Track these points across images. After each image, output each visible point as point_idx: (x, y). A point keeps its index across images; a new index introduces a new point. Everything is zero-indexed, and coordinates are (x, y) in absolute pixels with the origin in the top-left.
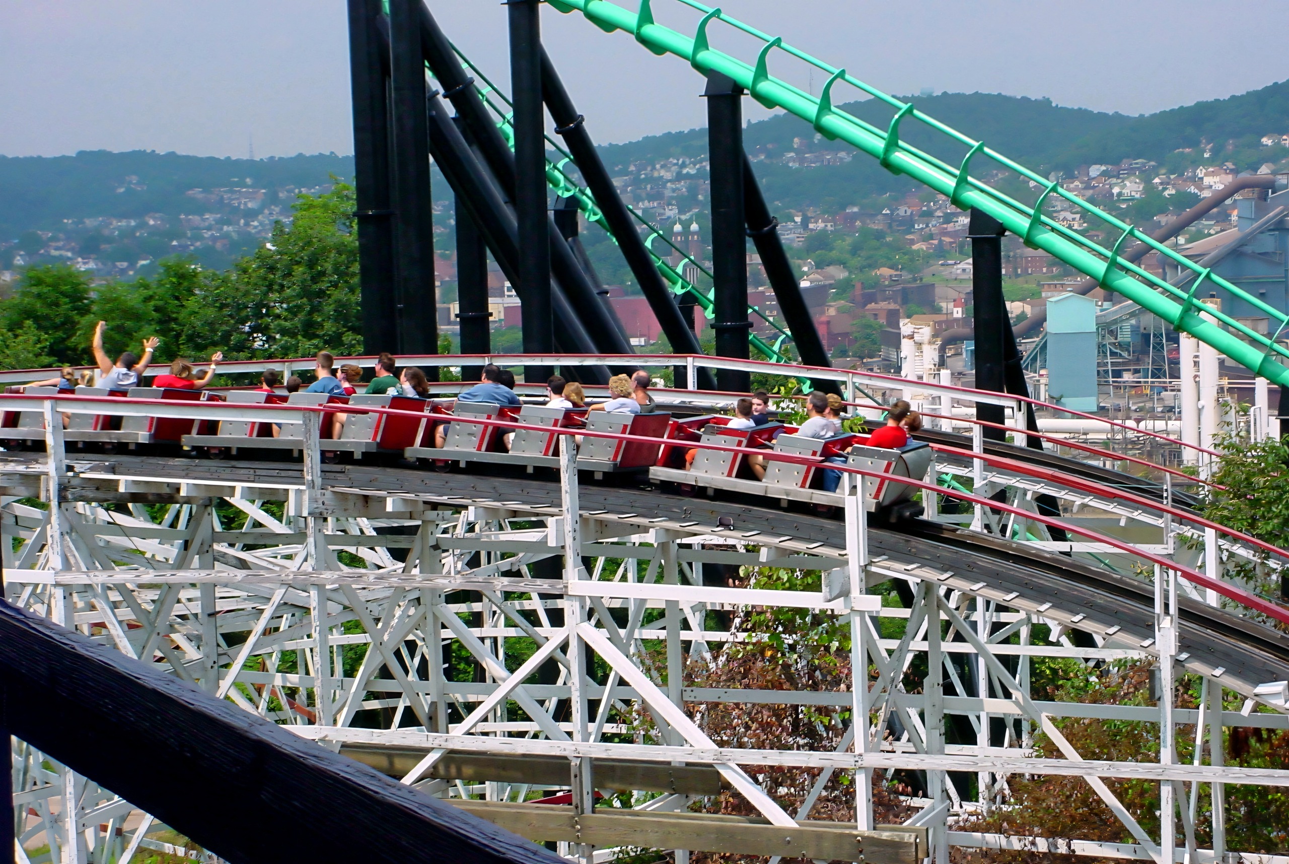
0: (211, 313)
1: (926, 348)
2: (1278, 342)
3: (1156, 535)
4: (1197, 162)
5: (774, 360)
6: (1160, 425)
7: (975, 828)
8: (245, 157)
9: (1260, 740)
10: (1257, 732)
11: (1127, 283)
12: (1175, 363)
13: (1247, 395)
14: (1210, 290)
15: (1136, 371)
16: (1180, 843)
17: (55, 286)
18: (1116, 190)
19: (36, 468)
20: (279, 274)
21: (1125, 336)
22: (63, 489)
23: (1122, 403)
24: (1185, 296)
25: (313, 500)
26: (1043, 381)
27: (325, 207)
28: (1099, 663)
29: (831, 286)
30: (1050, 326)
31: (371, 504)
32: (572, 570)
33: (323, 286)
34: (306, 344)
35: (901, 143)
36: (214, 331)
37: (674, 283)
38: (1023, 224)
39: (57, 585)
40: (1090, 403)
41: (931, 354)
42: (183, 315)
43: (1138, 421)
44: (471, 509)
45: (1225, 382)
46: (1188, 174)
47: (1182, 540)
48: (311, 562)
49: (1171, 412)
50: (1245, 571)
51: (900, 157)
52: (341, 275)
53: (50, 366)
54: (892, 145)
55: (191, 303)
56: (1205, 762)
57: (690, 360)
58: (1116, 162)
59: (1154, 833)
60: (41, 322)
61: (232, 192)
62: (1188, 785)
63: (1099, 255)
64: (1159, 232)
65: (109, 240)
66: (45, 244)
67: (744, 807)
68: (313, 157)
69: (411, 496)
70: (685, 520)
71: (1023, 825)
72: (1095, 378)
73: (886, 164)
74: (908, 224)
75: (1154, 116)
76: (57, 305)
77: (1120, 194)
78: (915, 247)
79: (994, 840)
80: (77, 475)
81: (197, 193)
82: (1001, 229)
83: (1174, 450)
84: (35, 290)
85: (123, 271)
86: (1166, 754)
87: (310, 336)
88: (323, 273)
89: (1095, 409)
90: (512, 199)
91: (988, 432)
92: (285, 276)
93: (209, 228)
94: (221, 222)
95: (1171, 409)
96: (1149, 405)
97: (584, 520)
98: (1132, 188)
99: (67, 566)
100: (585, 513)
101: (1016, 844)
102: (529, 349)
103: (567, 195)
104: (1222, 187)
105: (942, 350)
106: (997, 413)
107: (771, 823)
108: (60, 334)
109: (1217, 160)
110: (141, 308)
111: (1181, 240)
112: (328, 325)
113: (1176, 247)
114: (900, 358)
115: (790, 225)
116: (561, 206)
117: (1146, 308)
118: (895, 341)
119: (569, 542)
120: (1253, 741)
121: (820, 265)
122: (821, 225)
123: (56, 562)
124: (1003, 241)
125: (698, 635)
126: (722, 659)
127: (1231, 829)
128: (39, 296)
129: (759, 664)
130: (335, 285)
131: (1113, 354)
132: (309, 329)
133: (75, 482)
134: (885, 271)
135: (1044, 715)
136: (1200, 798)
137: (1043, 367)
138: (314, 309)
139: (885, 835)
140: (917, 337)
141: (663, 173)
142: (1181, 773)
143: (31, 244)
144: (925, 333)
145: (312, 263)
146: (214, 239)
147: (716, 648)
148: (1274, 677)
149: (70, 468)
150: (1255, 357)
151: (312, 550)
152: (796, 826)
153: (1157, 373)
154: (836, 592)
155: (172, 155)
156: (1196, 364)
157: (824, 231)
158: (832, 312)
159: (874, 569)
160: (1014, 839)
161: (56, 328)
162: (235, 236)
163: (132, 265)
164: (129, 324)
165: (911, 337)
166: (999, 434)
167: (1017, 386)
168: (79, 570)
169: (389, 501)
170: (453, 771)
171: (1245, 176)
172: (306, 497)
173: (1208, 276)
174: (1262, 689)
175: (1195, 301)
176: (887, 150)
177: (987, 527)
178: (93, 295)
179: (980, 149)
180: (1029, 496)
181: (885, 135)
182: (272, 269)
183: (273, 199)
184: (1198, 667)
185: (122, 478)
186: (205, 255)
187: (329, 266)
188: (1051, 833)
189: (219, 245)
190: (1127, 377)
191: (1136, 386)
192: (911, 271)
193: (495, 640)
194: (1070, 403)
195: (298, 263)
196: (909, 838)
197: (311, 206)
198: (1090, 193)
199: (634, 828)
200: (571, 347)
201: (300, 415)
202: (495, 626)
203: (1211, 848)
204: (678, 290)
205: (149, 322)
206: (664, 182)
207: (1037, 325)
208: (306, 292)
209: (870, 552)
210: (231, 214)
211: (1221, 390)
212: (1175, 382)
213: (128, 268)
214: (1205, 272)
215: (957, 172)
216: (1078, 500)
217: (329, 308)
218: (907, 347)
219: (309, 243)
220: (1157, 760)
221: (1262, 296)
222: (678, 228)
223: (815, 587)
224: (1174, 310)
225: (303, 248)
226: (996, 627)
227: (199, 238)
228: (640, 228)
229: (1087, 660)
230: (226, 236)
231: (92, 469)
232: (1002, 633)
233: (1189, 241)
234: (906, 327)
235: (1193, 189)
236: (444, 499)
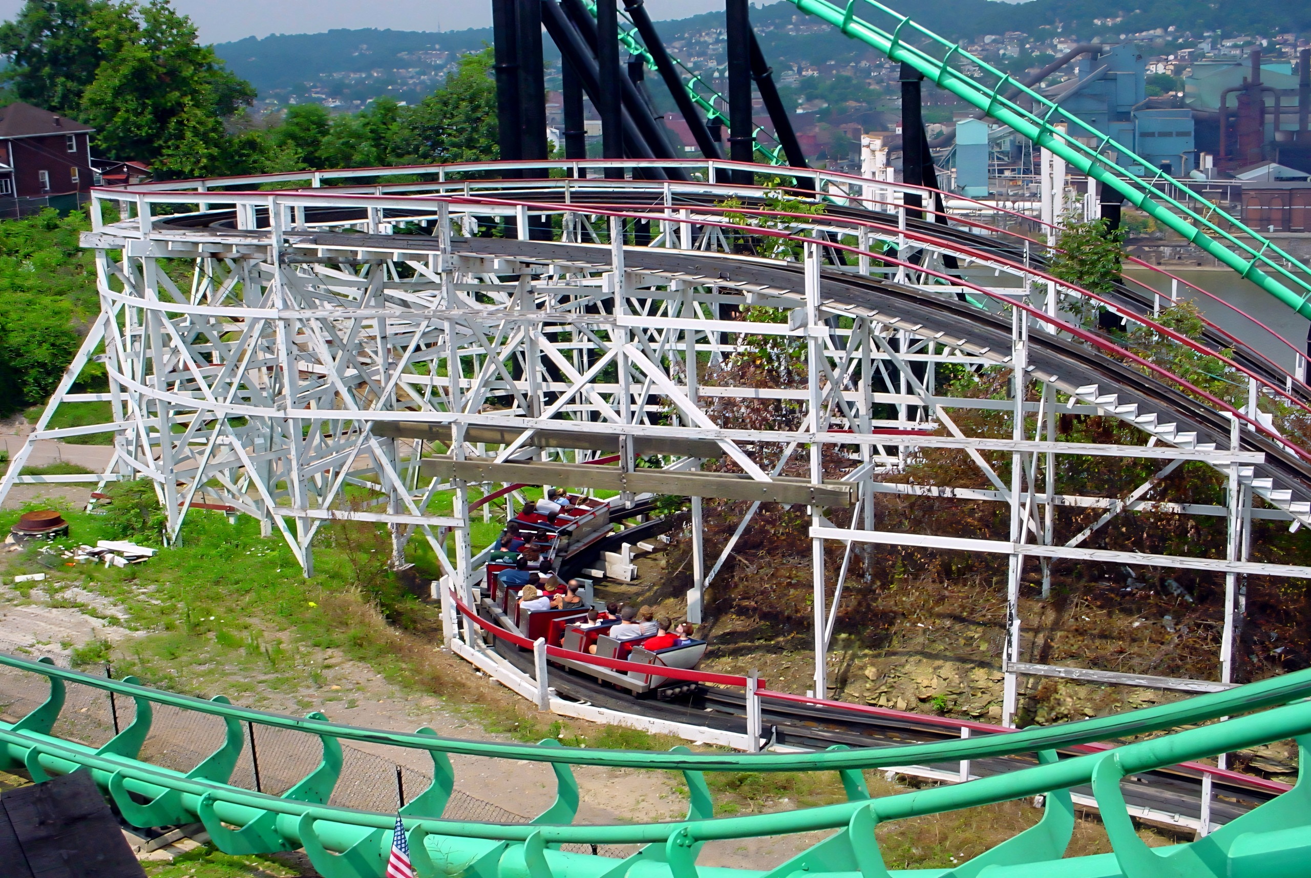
0: (407, 132)
1: (877, 153)
2: (1101, 153)
3: (1018, 282)
4: (1054, 34)
5: (773, 163)
6: (1028, 205)
7: (892, 480)
8: (435, 31)
9: (1080, 421)
10: (1078, 417)
11: (1004, 113)
12: (1038, 165)
13: (1082, 188)
14: (1057, 119)
15: (1013, 170)
16: (1024, 489)
17: (307, 117)
18: (1001, 52)
19: (265, 241)
20: (450, 107)
21: (1007, 146)
22: (281, 255)
23: (1003, 190)
24: (1041, 122)
25: (446, 262)
26: (954, 175)
27: (479, 62)
28: (980, 367)
29: (816, 113)
30: (960, 140)
31: (486, 263)
32: (619, 308)
33: (479, 115)
34: (468, 153)
35: (854, 18)
36: (408, 145)
37: (708, 111)
38: (935, 72)
39: (280, 319)
40: (983, 191)
41: (881, 157)
42: (388, 135)
43: (1014, 202)
44: (551, 267)
45: (1069, 177)
46: (1048, 41)
47: (1035, 285)
48: (444, 303)
49: (1035, 196)
50: (1075, 308)
51: (854, 27)
52: (490, 107)
53: (304, 169)
54: (848, 19)
55: (394, 127)
56: (1044, 438)
57: (711, 163)
58: (1002, 34)
59: (1008, 483)
60: (300, 142)
61: (427, 54)
62: (1031, 454)
63: (985, 94)
64: (1028, 80)
65: (349, 86)
66: (308, 90)
67: (736, 468)
68: (478, 31)
69: (511, 258)
70: (696, 274)
71: (923, 478)
72: (987, 174)
73: (845, 32)
74: (867, 72)
75: (1026, 4)
76: (309, 130)
77: (1004, 54)
78: (872, 87)
79: (903, 488)
80: (291, 246)
81: (404, 55)
82: (921, 76)
83: (1035, 224)
84: (295, 120)
85: (358, 107)
86: (1017, 433)
87: (471, 147)
88: (479, 106)
89: (986, 194)
90: (597, 56)
91: (908, 212)
92: (454, 109)
93: (412, 78)
94: (420, 74)
95: (1035, 195)
96: (1020, 192)
97: (628, 275)
98: (1012, 51)
99: (286, 306)
100: (629, 270)
101: (918, 491)
102: (607, 156)
103: (636, 53)
104: (1068, 51)
105: (888, 154)
106: (917, 200)
107: (751, 478)
108: (311, 149)
109: (1066, 34)
110: (361, 131)
111: (1043, 85)
112: (481, 140)
113: (1038, 91)
114: (860, 160)
115: (790, 72)
116: (633, 60)
117: (1016, 131)
118: (858, 149)
119: (617, 289)
120: (1075, 421)
121: (810, 99)
122: (810, 73)
123: (279, 304)
124: (922, 83)
125: (715, 347)
126: (730, 365)
127: (1058, 479)
128: (297, 124)
129: (752, 369)
130: (487, 114)
131: (998, 159)
132: (470, 143)
133: (289, 250)
134: (852, 104)
135: (938, 406)
136: (1039, 459)
137: (954, 167)
138: (475, 130)
139: (830, 487)
140: (872, 147)
141: (707, 38)
142: (1026, 446)
143: (300, 91)
144: (877, 143)
145: (472, 100)
146: (415, 84)
147: (726, 355)
148: (1089, 382)
149: (286, 241)
150: (1086, 163)
151: (445, 295)
152: (771, 481)
153: (1027, 171)
154: (798, 325)
155: (388, 31)
156: (1051, 166)
157: (812, 77)
158: (817, 130)
159: (824, 308)
160: (917, 488)
161: (309, 145)
162: (428, 82)
163: (363, 102)
164: (352, 141)
165: (868, 146)
166: (920, 215)
167: (930, 181)
168: (293, 309)
169: (496, 261)
170: (543, 442)
171: (1084, 44)
172: (440, 260)
173: (1056, 109)
174: (1081, 390)
175: (1048, 126)
176: (845, 23)
177: (908, 276)
178: (331, 123)
179: (907, 22)
180: (935, 256)
181: (844, 12)
182: (445, 104)
183: (452, 58)
184: (1039, 375)
185: (320, 247)
186: (409, 96)
187: (483, 102)
188: (941, 484)
189: (418, 89)
190: (1007, 173)
191: (1013, 179)
192: (868, 103)
193: (581, 351)
194: (972, 191)
195: (463, 100)
196: (846, 489)
197: (470, 63)
198: (985, 53)
199: (662, 481)
200: (636, 154)
201: (436, 203)
202: (581, 341)
203: (1044, 492)
204: (711, 116)
205: (367, 139)
206: (706, 44)
207: (949, 139)
208: (468, 119)
209: (822, 297)
210: (426, 68)
211: (1066, 183)
212: (1038, 177)
213: (361, 104)
214: (1054, 106)
215: (892, 37)
216: (968, 259)
217: (483, 129)
218: (865, 153)
219: (471, 87)
220: (1011, 437)
221: (1093, 123)
222: (716, 74)
223: (784, 321)
224: (1034, 131)
225: (466, 90)
226: (913, 342)
227: (405, 83)
228: (684, 76)
229: (971, 365)
230: (423, 82)
231: (301, 241)
232: (917, 346)
233: (1048, 86)
234: (865, 140)
235: (1050, 52)
236: (533, 260)
